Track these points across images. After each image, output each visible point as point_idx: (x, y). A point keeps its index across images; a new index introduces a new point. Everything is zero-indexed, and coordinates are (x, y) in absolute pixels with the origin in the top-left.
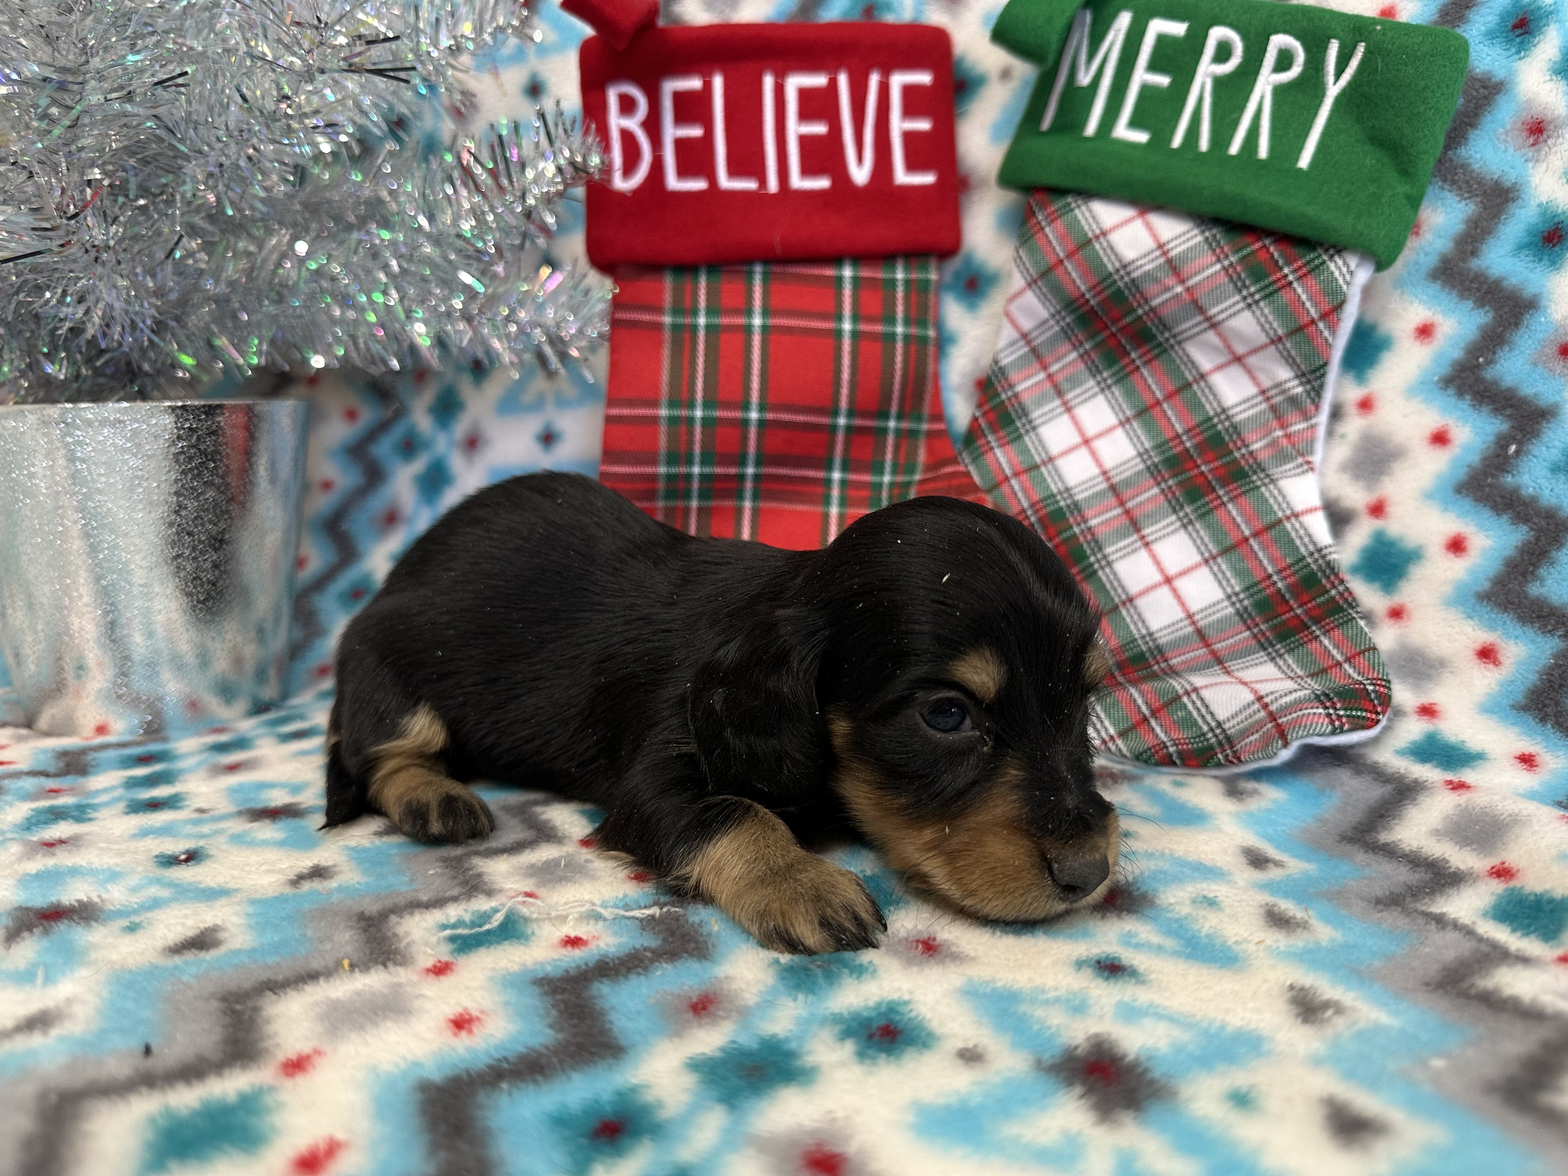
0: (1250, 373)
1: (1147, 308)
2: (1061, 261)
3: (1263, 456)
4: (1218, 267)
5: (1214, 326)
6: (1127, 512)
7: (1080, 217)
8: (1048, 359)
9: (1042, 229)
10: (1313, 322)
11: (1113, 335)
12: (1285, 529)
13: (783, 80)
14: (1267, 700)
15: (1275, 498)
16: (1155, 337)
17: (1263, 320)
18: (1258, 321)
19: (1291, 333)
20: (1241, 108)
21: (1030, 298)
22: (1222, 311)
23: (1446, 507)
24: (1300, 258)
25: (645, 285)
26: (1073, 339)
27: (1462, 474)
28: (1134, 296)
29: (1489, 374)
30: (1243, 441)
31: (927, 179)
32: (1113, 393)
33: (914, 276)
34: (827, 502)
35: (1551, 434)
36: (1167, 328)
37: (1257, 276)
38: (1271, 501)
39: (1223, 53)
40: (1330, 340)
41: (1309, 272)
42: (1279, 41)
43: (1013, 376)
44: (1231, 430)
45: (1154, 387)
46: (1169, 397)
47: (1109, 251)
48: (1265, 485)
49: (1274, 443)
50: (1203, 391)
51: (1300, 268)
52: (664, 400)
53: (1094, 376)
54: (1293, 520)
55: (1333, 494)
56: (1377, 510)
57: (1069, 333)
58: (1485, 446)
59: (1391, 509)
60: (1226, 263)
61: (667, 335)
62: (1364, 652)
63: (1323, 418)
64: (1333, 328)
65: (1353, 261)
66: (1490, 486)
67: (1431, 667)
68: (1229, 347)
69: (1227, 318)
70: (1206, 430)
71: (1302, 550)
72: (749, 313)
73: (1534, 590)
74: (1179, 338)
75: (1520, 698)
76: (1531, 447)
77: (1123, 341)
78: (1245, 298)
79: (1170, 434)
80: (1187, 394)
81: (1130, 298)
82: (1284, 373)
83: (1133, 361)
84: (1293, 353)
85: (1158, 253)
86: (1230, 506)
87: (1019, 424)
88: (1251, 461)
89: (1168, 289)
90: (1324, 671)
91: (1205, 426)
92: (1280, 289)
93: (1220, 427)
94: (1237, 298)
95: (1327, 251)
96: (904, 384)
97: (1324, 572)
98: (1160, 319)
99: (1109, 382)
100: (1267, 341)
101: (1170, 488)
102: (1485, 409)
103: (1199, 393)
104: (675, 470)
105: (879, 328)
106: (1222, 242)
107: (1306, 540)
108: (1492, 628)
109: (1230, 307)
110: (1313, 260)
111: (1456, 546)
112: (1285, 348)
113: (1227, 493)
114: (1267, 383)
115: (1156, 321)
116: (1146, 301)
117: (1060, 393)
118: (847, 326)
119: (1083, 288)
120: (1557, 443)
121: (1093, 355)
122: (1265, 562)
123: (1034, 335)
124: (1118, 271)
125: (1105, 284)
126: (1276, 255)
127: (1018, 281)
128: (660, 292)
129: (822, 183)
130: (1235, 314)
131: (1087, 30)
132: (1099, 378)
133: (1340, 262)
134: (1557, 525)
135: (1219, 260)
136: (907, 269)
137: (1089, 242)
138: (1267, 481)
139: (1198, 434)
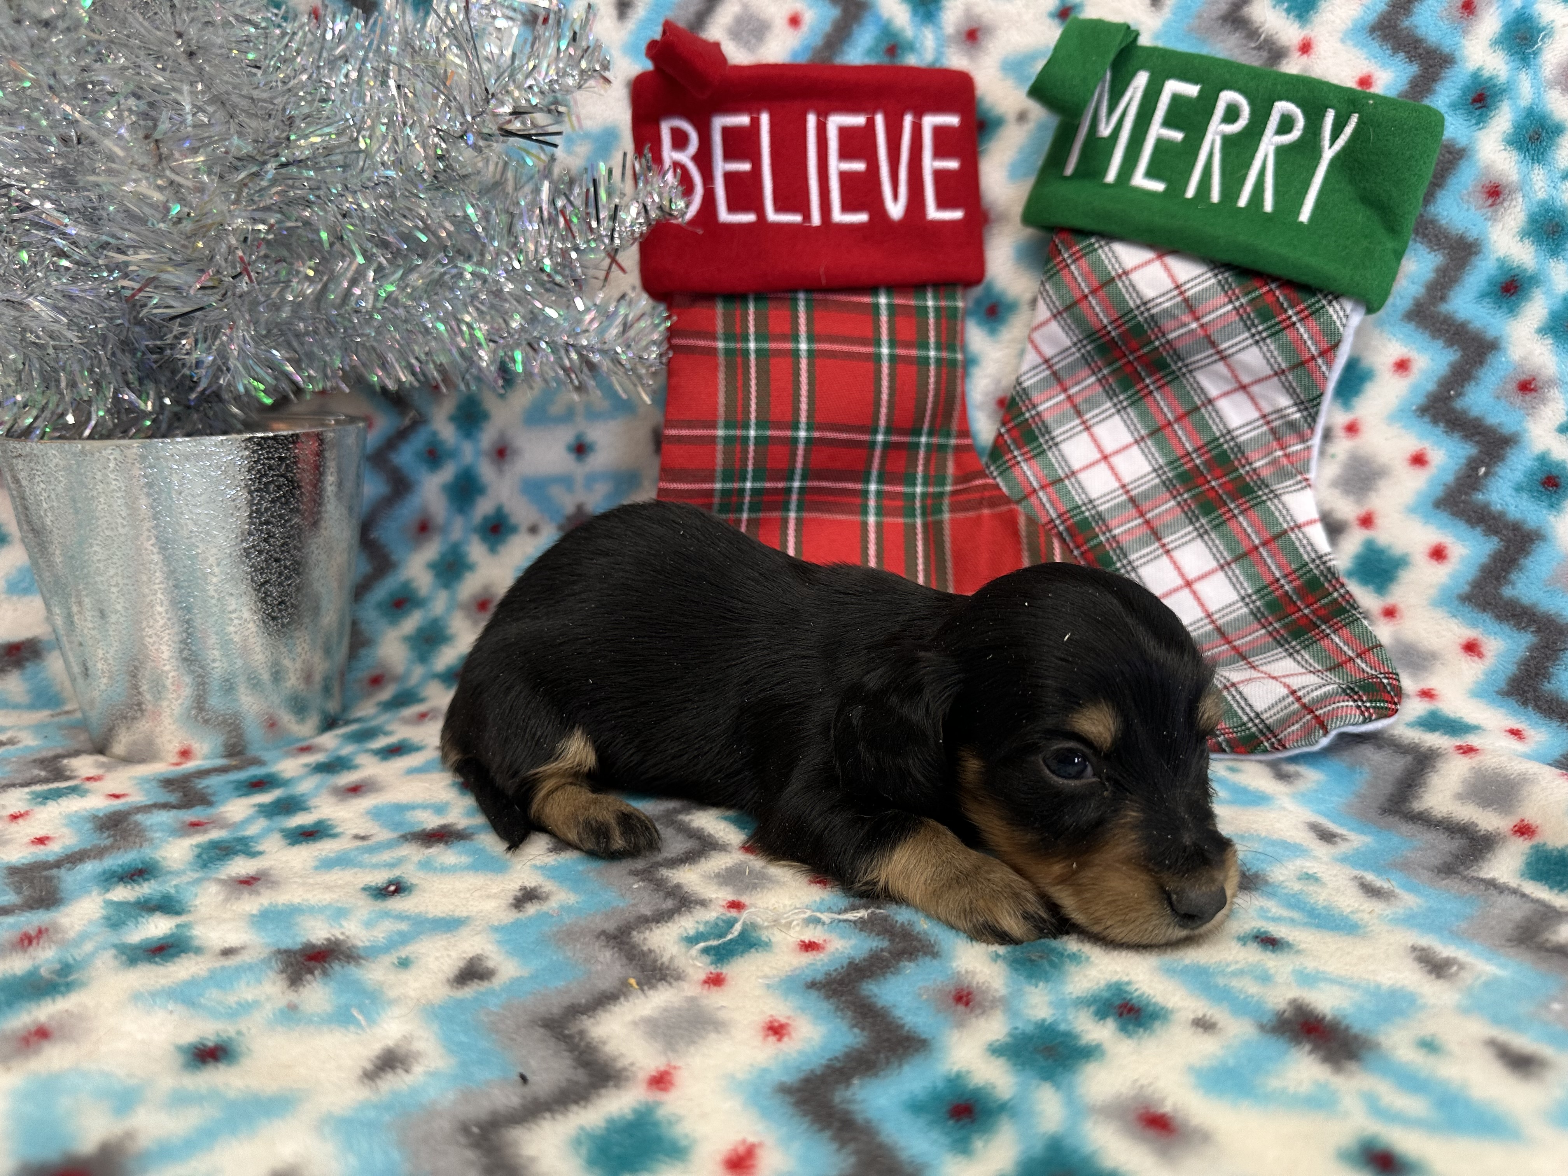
0: (1253, 399)
1: (1163, 340)
2: (1086, 297)
3: (1265, 473)
4: (1230, 307)
5: (1223, 358)
6: (1147, 522)
7: (1103, 257)
8: (1068, 383)
9: (1068, 266)
10: (1313, 358)
11: (1129, 362)
12: (1290, 539)
13: (826, 118)
14: (1300, 694)
15: (1280, 511)
16: (1170, 365)
17: (1269, 355)
18: (1264, 356)
19: (1292, 368)
20: (1248, 166)
21: (1054, 327)
22: (1232, 346)
23: (1427, 519)
24: (1303, 302)
25: (699, 311)
26: (1093, 365)
27: (1439, 492)
28: (1153, 330)
29: (1459, 404)
30: (1247, 459)
31: (957, 215)
32: (1128, 414)
33: (943, 303)
34: (865, 513)
35: (1513, 457)
36: (1180, 358)
37: (1265, 317)
38: (1277, 514)
39: (1231, 115)
40: (1327, 373)
41: (1311, 314)
42: (1282, 107)
43: (1036, 397)
44: (1236, 449)
45: (1166, 409)
46: (1178, 419)
47: (1131, 289)
48: (1270, 499)
49: (1275, 462)
50: (1210, 414)
51: (1302, 311)
52: (721, 422)
53: (1111, 399)
54: (1296, 530)
55: (1327, 507)
56: (1367, 521)
57: (1089, 359)
58: (1457, 467)
59: (1379, 521)
60: (1237, 304)
61: (721, 359)
62: (1372, 648)
63: (1316, 441)
64: (1329, 364)
65: (1348, 306)
66: (1464, 502)
67: (1425, 659)
68: (1236, 377)
69: (1237, 352)
70: (1213, 449)
71: (1305, 557)
72: (796, 339)
73: (1508, 592)
74: (1190, 368)
75: (1503, 685)
76: (1497, 469)
77: (1139, 368)
78: (1253, 335)
79: (1181, 453)
80: (1195, 417)
81: (1149, 332)
82: (1284, 401)
83: (1147, 386)
84: (1294, 384)
85: (1176, 293)
86: (1241, 518)
87: (1042, 440)
88: (1255, 477)
89: (1185, 325)
90: (1340, 665)
91: (1212, 445)
92: (1284, 329)
93: (1225, 446)
94: (1247, 335)
95: (1325, 296)
96: (936, 403)
97: (1326, 577)
98: (1175, 350)
99: (1125, 404)
100: (1271, 372)
101: (1185, 501)
102: (1457, 435)
103: (1207, 416)
104: (729, 486)
105: (914, 352)
106: (1233, 286)
107: (1309, 548)
108: (1474, 625)
109: (1240, 342)
110: (1314, 304)
111: (1438, 554)
112: (1287, 379)
113: (1238, 506)
114: (1267, 409)
115: (1171, 352)
116: (1164, 335)
117: (1079, 414)
118: (885, 351)
119: (1105, 321)
120: (1520, 467)
121: (1110, 380)
122: (1273, 568)
123: (1056, 360)
124: (1138, 307)
125: (1126, 318)
126: (1281, 299)
127: (1043, 312)
128: (712, 319)
129: (862, 217)
130: (1244, 349)
131: (1107, 85)
132: (1115, 400)
133: (1338, 307)
134: (1523, 537)
135: (1231, 301)
136: (935, 298)
137: (1112, 280)
138: (1271, 496)
139: (1207, 452)
